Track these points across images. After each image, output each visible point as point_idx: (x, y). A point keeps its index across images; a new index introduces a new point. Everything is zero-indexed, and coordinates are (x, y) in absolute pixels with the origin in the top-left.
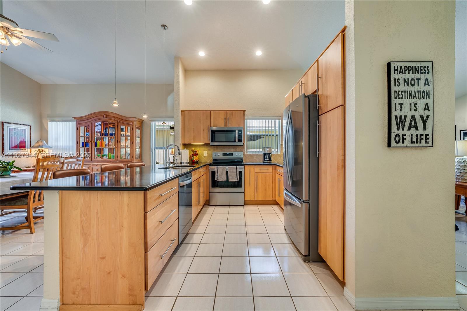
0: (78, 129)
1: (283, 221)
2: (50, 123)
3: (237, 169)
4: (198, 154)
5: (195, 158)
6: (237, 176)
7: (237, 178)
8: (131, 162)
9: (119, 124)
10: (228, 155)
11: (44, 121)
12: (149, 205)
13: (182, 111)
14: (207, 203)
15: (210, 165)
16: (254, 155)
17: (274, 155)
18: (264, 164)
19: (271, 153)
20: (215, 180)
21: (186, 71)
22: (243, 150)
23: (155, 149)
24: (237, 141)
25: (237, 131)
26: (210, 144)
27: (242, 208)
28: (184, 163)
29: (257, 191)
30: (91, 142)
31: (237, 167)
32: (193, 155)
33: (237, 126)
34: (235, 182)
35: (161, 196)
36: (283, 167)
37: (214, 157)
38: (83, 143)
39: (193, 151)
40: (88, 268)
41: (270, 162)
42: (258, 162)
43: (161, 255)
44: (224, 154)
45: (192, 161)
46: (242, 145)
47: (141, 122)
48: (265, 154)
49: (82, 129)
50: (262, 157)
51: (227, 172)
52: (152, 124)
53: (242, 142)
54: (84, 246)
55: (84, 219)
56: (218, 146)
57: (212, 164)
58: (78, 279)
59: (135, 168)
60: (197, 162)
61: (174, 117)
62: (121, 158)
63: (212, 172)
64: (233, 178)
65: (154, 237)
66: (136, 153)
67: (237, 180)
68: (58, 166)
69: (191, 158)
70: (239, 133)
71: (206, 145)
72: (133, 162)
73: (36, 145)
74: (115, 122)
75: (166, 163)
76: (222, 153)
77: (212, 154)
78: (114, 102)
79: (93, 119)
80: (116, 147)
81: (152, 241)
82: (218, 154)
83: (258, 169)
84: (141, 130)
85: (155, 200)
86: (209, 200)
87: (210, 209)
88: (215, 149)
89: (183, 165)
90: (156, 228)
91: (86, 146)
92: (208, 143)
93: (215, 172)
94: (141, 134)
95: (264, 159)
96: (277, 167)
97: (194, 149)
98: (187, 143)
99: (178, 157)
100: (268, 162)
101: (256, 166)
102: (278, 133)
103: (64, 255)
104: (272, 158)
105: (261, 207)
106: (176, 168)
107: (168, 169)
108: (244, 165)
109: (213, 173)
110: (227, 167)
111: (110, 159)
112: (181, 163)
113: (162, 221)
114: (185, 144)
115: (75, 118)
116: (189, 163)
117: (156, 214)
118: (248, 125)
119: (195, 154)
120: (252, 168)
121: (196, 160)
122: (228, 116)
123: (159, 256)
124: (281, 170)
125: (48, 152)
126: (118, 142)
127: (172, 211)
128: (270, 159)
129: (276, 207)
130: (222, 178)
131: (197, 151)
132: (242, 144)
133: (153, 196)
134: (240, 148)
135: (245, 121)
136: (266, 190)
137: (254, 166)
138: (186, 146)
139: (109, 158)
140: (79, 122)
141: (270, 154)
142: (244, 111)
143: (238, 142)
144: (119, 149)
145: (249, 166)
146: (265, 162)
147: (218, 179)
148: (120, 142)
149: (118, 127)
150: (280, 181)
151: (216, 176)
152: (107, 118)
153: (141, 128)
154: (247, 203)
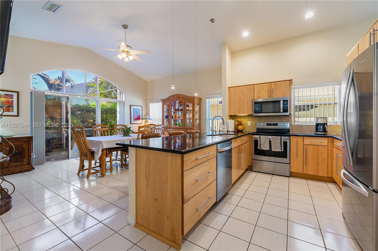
0: (163, 107)
1: (341, 205)
2: (150, 104)
3: (281, 139)
4: (242, 124)
5: (240, 127)
6: (281, 147)
7: (281, 148)
8: (193, 129)
9: (185, 102)
10: (272, 125)
11: (148, 103)
12: (185, 166)
13: (228, 88)
14: (250, 169)
15: (253, 134)
16: (303, 125)
17: (331, 126)
18: (316, 135)
19: (326, 124)
20: (258, 148)
21: (233, 54)
22: (290, 120)
23: (209, 120)
24: (282, 112)
25: (282, 102)
26: (254, 115)
27: (287, 179)
28: (230, 132)
29: (306, 164)
30: (170, 115)
31: (281, 138)
32: (238, 125)
33: (283, 96)
34: (279, 152)
35: (197, 159)
36: (341, 140)
37: (258, 127)
38: (166, 116)
39: (238, 121)
40: (149, 204)
41: (325, 133)
42: (309, 133)
43: (198, 209)
44: (268, 125)
45: (237, 130)
46: (288, 116)
47: (199, 100)
48: (317, 125)
49: (165, 106)
50: (314, 128)
51: (270, 142)
52: (207, 100)
53: (287, 112)
54: (147, 188)
55: (147, 169)
56: (262, 117)
57: (256, 133)
58: (144, 209)
59: (195, 134)
60: (241, 131)
61: (222, 94)
62: (186, 126)
63: (255, 140)
64: (277, 148)
65: (190, 193)
66: (196, 123)
67: (281, 150)
68: (149, 131)
69: (236, 127)
70: (285, 103)
71: (250, 116)
72: (194, 129)
73: (144, 118)
74: (183, 101)
75: (213, 131)
76: (266, 123)
77: (256, 124)
78: (172, 86)
79: (171, 100)
80: (184, 118)
81: (188, 195)
82: (262, 124)
83: (307, 141)
84: (200, 106)
85: (192, 162)
86: (252, 166)
87: (253, 175)
88: (259, 119)
89: (229, 133)
90: (193, 185)
91: (167, 118)
92: (252, 114)
93: (257, 141)
94: (200, 108)
95: (317, 130)
96: (335, 140)
97: (238, 119)
98: (232, 114)
99: (225, 126)
100: (322, 133)
101: (305, 137)
102: (337, 101)
103: (137, 191)
104: (328, 129)
105: (310, 182)
106: (221, 136)
107: (214, 137)
108: (290, 136)
109: (256, 142)
110: (270, 137)
111: (181, 126)
112: (228, 131)
113: (198, 181)
114: (231, 115)
115: (162, 100)
116: (234, 132)
117: (193, 174)
118: (296, 95)
119: (240, 124)
120: (300, 139)
121: (240, 129)
122: (272, 87)
123: (195, 209)
124: (339, 144)
125: (150, 122)
126: (185, 115)
127: (209, 172)
128: (325, 130)
129: (332, 186)
130: (265, 147)
131: (241, 122)
132: (288, 114)
133: (189, 159)
134: (286, 118)
135: (292, 90)
136: (318, 164)
137: (302, 137)
138: (232, 117)
139: (179, 126)
140: (164, 103)
141: (324, 125)
142: (290, 80)
143: (284, 112)
144: (185, 120)
145: (296, 137)
146: (317, 133)
147: (260, 148)
148: (186, 115)
149: (185, 104)
150: (337, 157)
151: (259, 145)
152: (178, 98)
153: (199, 104)
154: (292, 175)
